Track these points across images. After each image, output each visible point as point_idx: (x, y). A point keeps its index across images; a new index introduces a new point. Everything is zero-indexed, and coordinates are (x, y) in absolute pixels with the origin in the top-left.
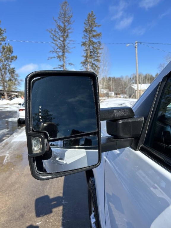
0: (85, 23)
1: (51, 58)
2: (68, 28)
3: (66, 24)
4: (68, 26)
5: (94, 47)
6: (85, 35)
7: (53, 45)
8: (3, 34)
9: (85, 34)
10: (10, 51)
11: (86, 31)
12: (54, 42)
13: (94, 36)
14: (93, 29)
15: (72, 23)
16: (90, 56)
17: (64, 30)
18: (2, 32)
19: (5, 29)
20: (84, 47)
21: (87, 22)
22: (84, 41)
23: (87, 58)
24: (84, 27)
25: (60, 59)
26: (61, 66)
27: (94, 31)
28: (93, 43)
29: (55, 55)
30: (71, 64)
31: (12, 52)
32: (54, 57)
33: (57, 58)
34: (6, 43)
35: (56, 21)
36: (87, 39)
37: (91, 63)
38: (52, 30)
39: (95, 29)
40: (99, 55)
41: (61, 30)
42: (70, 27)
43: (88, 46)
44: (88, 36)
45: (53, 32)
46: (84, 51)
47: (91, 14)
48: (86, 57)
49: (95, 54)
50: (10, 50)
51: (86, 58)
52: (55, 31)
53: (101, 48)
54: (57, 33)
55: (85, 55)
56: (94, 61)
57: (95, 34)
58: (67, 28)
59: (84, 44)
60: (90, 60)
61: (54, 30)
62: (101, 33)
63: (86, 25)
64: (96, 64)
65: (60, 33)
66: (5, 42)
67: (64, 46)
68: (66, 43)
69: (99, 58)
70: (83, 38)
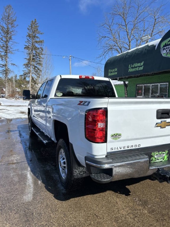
0: (28, 29)
2: (12, 30)
3: (10, 26)
4: (12, 29)
5: (36, 52)
6: (28, 40)
9: (28, 39)
11: (29, 36)
13: (36, 42)
14: (36, 36)
15: (15, 26)
16: (33, 59)
17: (7, 32)
20: (27, 50)
21: (30, 28)
22: (27, 45)
23: (30, 61)
24: (28, 33)
25: (2, 58)
26: (3, 65)
27: (37, 37)
28: (36, 48)
30: (14, 65)
36: (30, 44)
37: (34, 66)
39: (37, 35)
40: (41, 60)
41: (4, 31)
42: (13, 30)
43: (30, 50)
44: (31, 41)
46: (27, 54)
47: (34, 21)
48: (29, 60)
49: (38, 58)
51: (29, 61)
53: (43, 53)
55: (28, 58)
56: (37, 64)
57: (38, 40)
58: (11, 30)
59: (27, 48)
60: (33, 63)
62: (43, 40)
63: (30, 31)
64: (38, 67)
65: (2, 34)
67: (7, 47)
68: (9, 45)
69: (42, 63)
70: (26, 42)
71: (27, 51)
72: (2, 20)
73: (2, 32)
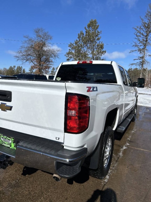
1: (133, 51)
7: (136, 40)
8: (99, 34)
10: (101, 48)
12: (137, 38)
18: (99, 33)
19: (101, 31)
25: (140, 52)
26: (141, 58)
29: (136, 48)
31: (103, 48)
32: (136, 50)
33: (138, 51)
34: (100, 42)
35: (142, 19)
38: (138, 27)
45: (138, 29)
50: (102, 47)
52: (140, 28)
54: (142, 29)
61: (139, 27)
65: (144, 30)
66: (99, 41)
67: (146, 41)
68: (149, 38)
72: (145, 17)
73: (144, 28)
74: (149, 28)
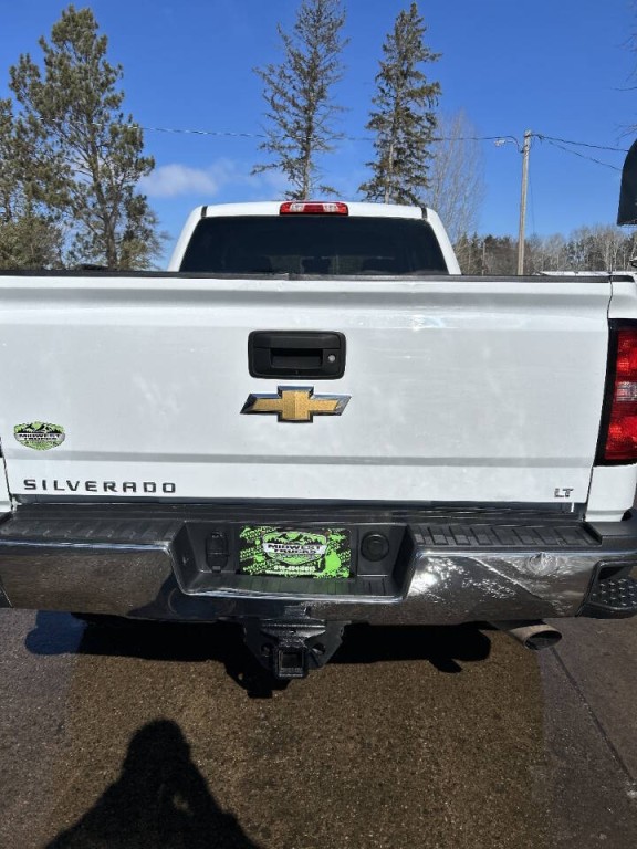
0: (385, 48)
1: (264, 168)
2: (327, 64)
3: (321, 50)
4: (328, 58)
5: (408, 134)
6: (383, 91)
7: (272, 126)
8: (114, 81)
9: (383, 86)
10: (134, 143)
11: (386, 75)
12: (274, 113)
13: (411, 94)
14: (413, 69)
15: (340, 45)
16: (395, 163)
17: (311, 74)
18: (112, 76)
19: (120, 67)
20: (377, 132)
21: (393, 41)
22: (379, 111)
23: (386, 172)
24: (381, 63)
25: (291, 172)
26: (295, 196)
27: (417, 75)
28: (409, 117)
29: (276, 157)
30: (331, 190)
31: (142, 145)
32: (274, 166)
33: (282, 167)
34: (121, 116)
35: (285, 38)
36: (388, 104)
37: (397, 189)
38: (272, 71)
39: (417, 67)
40: (426, 162)
41: (302, 70)
42: (332, 61)
43: (388, 131)
44: (392, 93)
45: (275, 79)
46: (375, 145)
47: (407, 13)
48: (381, 168)
49: (413, 159)
50: (135, 141)
51: (382, 172)
52: (282, 75)
53: (433, 136)
54: (288, 81)
55: (377, 160)
56: (407, 182)
57: (417, 85)
58: (323, 64)
59: (378, 122)
60: (394, 178)
61: (278, 71)
62: (437, 85)
63: (388, 55)
64: (413, 192)
65: (297, 83)
66: (118, 113)
67: (309, 130)
68: (317, 118)
69: (428, 175)
70: (374, 101)
71: (375, 135)
72: (296, 31)
73: (295, 76)
74: (315, 79)
